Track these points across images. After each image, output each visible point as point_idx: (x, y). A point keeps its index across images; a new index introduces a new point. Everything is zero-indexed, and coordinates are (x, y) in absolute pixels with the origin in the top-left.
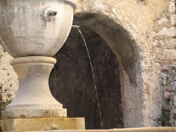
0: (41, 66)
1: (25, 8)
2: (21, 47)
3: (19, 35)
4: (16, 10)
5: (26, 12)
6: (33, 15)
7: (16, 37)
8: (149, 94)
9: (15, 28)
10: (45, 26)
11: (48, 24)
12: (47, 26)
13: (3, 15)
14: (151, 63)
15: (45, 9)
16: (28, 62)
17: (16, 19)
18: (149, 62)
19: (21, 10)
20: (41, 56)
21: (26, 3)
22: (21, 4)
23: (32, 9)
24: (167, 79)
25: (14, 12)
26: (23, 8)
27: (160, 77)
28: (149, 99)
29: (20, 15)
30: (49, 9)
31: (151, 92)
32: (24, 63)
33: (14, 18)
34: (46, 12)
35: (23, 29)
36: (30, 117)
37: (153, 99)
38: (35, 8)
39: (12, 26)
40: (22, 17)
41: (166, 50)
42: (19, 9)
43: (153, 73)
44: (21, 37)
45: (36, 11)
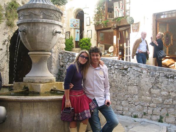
0: (47, 57)
1: (46, 28)
2: (39, 47)
3: (40, 41)
4: (40, 28)
5: (45, 30)
6: (49, 32)
7: (38, 42)
8: (54, 63)
9: (39, 38)
10: (53, 38)
11: (54, 37)
12: (54, 38)
13: (33, 30)
14: (56, 49)
15: (54, 30)
16: (41, 55)
17: (40, 33)
18: (55, 49)
19: (43, 29)
20: (48, 52)
21: (46, 26)
22: (44, 26)
23: (49, 29)
24: (62, 57)
25: (39, 29)
26: (44, 28)
27: (58, 56)
28: (54, 65)
29: (42, 31)
30: (56, 30)
31: (55, 62)
32: (39, 55)
33: (39, 32)
34: (55, 31)
35: (43, 38)
36: (44, 82)
37: (56, 65)
38: (50, 29)
39: (37, 36)
40: (43, 32)
41: (61, 44)
42: (42, 28)
43: (56, 54)
44: (40, 42)
45: (50, 30)
